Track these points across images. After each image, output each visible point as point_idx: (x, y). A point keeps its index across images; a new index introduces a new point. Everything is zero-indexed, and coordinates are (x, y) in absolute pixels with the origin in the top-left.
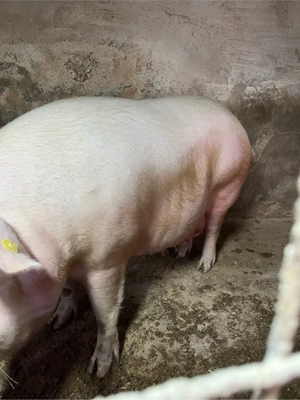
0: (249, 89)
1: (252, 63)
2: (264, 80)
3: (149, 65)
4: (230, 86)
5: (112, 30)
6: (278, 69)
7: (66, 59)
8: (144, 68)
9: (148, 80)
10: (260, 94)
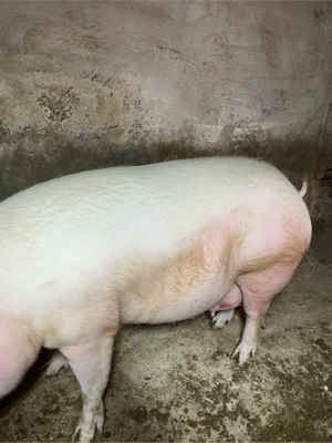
0: (238, 131)
1: (241, 104)
2: (251, 121)
3: (138, 103)
4: (220, 128)
5: (96, 61)
6: (264, 111)
7: (39, 94)
8: (132, 107)
9: (137, 120)
10: (247, 136)
